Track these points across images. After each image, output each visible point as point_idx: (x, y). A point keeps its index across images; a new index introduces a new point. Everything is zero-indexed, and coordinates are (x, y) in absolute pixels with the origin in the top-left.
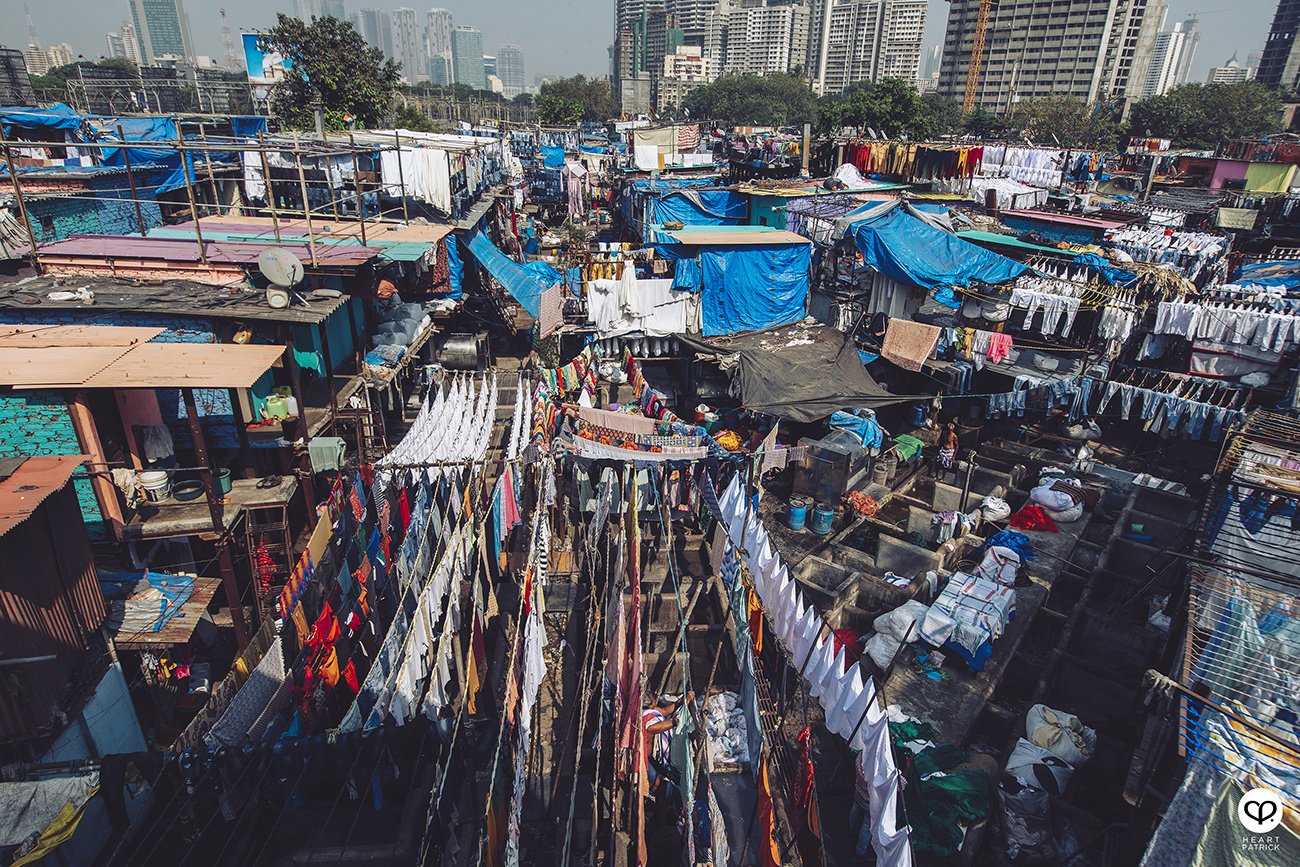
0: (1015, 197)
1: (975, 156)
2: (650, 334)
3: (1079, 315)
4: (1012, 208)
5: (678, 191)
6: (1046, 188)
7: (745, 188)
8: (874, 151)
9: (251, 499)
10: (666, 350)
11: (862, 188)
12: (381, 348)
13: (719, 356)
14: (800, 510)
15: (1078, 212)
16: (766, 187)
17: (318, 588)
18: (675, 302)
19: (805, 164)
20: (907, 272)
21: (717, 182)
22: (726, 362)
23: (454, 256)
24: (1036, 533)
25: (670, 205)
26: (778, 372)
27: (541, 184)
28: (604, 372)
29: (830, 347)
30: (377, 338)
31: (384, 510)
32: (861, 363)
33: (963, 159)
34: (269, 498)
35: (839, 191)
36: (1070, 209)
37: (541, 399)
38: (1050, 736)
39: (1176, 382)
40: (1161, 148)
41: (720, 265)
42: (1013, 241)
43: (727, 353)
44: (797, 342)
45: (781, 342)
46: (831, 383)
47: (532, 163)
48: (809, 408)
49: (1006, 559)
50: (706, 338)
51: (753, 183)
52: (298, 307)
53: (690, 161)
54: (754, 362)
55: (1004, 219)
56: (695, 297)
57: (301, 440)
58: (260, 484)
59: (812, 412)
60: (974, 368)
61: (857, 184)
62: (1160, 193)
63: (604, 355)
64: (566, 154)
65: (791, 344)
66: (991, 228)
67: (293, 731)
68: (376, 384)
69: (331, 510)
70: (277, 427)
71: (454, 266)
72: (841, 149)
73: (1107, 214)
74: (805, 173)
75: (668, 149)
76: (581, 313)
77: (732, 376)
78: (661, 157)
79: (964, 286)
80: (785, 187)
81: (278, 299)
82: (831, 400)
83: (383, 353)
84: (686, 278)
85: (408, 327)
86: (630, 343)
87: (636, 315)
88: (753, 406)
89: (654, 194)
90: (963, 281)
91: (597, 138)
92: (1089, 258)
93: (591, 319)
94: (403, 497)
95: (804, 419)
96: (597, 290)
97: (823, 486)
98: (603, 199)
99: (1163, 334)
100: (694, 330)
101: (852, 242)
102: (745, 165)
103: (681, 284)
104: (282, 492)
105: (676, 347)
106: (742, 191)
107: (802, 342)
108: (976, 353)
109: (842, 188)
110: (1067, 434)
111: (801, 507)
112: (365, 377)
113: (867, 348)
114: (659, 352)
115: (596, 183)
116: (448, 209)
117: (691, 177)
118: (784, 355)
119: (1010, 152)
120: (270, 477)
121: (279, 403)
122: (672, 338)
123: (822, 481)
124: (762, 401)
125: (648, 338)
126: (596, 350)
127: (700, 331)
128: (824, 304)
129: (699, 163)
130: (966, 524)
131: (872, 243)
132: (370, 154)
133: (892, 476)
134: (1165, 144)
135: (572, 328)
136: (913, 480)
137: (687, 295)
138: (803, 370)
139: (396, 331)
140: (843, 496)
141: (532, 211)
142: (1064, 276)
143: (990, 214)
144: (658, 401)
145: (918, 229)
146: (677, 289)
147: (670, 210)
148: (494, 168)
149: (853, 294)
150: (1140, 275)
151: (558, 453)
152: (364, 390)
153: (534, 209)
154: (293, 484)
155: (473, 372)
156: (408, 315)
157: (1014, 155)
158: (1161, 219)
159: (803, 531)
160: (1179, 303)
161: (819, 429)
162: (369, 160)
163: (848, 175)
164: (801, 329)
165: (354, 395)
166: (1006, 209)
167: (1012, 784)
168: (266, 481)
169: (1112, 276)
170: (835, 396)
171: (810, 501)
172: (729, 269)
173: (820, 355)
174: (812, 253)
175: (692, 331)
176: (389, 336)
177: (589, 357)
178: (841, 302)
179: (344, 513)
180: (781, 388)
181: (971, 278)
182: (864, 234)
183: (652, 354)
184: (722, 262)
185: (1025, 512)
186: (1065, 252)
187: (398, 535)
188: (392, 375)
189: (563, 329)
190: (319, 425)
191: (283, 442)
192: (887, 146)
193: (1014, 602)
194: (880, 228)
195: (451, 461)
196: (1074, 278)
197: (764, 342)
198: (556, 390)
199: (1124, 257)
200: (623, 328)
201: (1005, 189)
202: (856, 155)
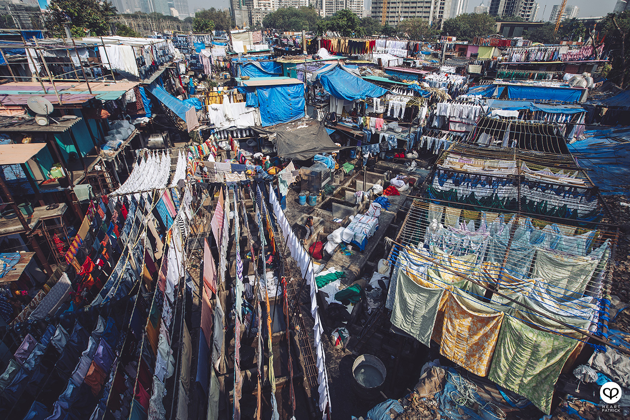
0: (389, 61)
1: (373, 44)
2: (239, 127)
3: (406, 109)
4: (388, 66)
5: (250, 62)
6: (402, 58)
7: (280, 60)
8: (332, 42)
9: (43, 215)
10: (248, 134)
11: (328, 59)
12: (110, 142)
13: (268, 135)
14: (303, 197)
15: (414, 67)
16: (289, 59)
17: (85, 250)
18: (248, 113)
19: (305, 48)
20: (342, 94)
21: (269, 57)
22: (271, 138)
23: (145, 97)
24: (392, 196)
25: (248, 69)
26: (293, 140)
27: (194, 61)
28: (222, 146)
29: (315, 128)
30: (107, 138)
31: (115, 214)
32: (327, 134)
33: (368, 45)
34: (53, 214)
35: (318, 60)
36: (411, 66)
37: (190, 160)
38: (384, 269)
39: (445, 134)
40: (453, 40)
41: (266, 95)
42: (387, 80)
43: (271, 133)
44: (301, 126)
45: (294, 127)
46: (314, 143)
47: (188, 51)
48: (305, 154)
49: (377, 207)
50: (264, 127)
51: (283, 57)
52: (54, 125)
53: (258, 48)
54: (283, 136)
55: (386, 71)
56: (257, 109)
57: (70, 187)
58: (48, 208)
59: (306, 156)
60: (372, 133)
61: (327, 57)
62: (449, 59)
63: (221, 138)
64: (206, 47)
65: (299, 128)
66: (380, 75)
67: (71, 309)
68: (108, 159)
69: (89, 217)
70: (57, 182)
71: (147, 101)
72: (319, 41)
73: (425, 68)
74: (305, 52)
75: (248, 43)
76: (207, 120)
77: (274, 143)
78: (245, 47)
79: (364, 99)
80: (297, 59)
81: (42, 121)
82: (314, 150)
83: (110, 144)
84: (251, 101)
85: (122, 131)
86: (232, 132)
87: (231, 119)
88: (282, 155)
89: (240, 64)
90: (363, 97)
91: (222, 38)
92: (414, 86)
93: (212, 123)
94: (123, 208)
95: (304, 159)
96: (213, 109)
97: (313, 186)
98: (226, 68)
99: (439, 116)
100: (258, 124)
101: (319, 82)
102: (281, 49)
103: (249, 104)
104: (58, 210)
105: (252, 132)
106: (278, 61)
107: (303, 127)
108: (372, 127)
109: (320, 59)
110: (406, 157)
111: (304, 195)
112: (101, 156)
113: (330, 127)
114: (245, 135)
115: (222, 60)
116: (137, 74)
117: (257, 55)
118: (295, 132)
119: (388, 42)
120: (52, 205)
121: (57, 171)
122: (249, 129)
123: (313, 184)
124: (286, 153)
125: (238, 129)
126: (215, 136)
127: (261, 124)
128: (312, 109)
129: (262, 49)
130: (366, 196)
131: (326, 82)
132: (93, 48)
133: (343, 180)
134: (454, 39)
135: (204, 127)
136: (350, 180)
137: (253, 109)
138: (303, 138)
139: (117, 134)
140: (320, 189)
141: (192, 74)
142: (405, 94)
143: (380, 69)
144: (244, 157)
145: (345, 76)
146: (248, 106)
147: (248, 71)
148: (165, 54)
149: (322, 105)
150: (431, 92)
151: (192, 182)
152: (102, 162)
153: (193, 73)
154: (65, 206)
155: (158, 150)
156: (122, 126)
157: (390, 43)
158: (445, 70)
159: (306, 205)
160: (445, 103)
161: (309, 163)
162: (93, 50)
163: (323, 53)
164: (303, 121)
165: (96, 164)
166: (386, 67)
167: (370, 288)
168: (50, 206)
169: (422, 93)
170: (315, 148)
171: (308, 192)
172: (270, 96)
173: (310, 132)
174: (305, 87)
175: (258, 125)
176: (113, 136)
177: (213, 140)
178: (318, 108)
179: (96, 218)
180: (294, 147)
181: (366, 96)
182: (323, 78)
183: (242, 136)
184: (266, 93)
185: (389, 189)
186: (405, 84)
187: (121, 225)
188: (116, 154)
189: (200, 128)
190: (79, 179)
191: (60, 189)
192: (337, 40)
193: (378, 223)
194: (330, 76)
195: (145, 190)
196: (408, 94)
197: (287, 128)
198: (199, 155)
199: (426, 85)
200: (227, 125)
201: (385, 58)
202: (326, 44)
